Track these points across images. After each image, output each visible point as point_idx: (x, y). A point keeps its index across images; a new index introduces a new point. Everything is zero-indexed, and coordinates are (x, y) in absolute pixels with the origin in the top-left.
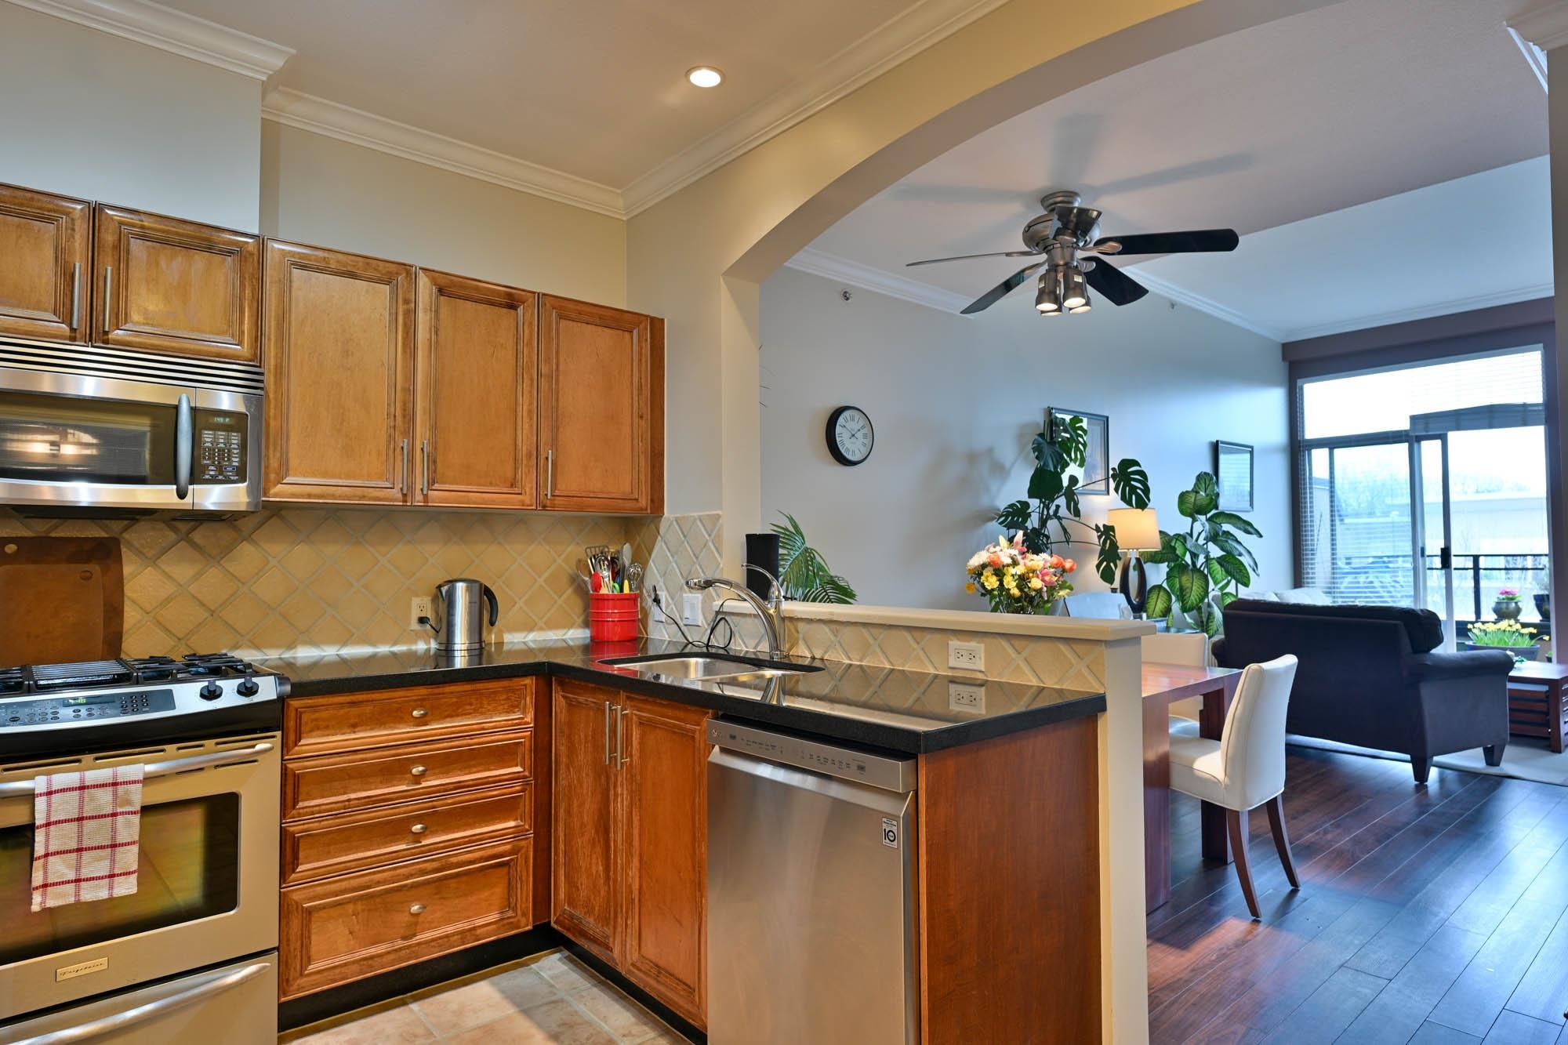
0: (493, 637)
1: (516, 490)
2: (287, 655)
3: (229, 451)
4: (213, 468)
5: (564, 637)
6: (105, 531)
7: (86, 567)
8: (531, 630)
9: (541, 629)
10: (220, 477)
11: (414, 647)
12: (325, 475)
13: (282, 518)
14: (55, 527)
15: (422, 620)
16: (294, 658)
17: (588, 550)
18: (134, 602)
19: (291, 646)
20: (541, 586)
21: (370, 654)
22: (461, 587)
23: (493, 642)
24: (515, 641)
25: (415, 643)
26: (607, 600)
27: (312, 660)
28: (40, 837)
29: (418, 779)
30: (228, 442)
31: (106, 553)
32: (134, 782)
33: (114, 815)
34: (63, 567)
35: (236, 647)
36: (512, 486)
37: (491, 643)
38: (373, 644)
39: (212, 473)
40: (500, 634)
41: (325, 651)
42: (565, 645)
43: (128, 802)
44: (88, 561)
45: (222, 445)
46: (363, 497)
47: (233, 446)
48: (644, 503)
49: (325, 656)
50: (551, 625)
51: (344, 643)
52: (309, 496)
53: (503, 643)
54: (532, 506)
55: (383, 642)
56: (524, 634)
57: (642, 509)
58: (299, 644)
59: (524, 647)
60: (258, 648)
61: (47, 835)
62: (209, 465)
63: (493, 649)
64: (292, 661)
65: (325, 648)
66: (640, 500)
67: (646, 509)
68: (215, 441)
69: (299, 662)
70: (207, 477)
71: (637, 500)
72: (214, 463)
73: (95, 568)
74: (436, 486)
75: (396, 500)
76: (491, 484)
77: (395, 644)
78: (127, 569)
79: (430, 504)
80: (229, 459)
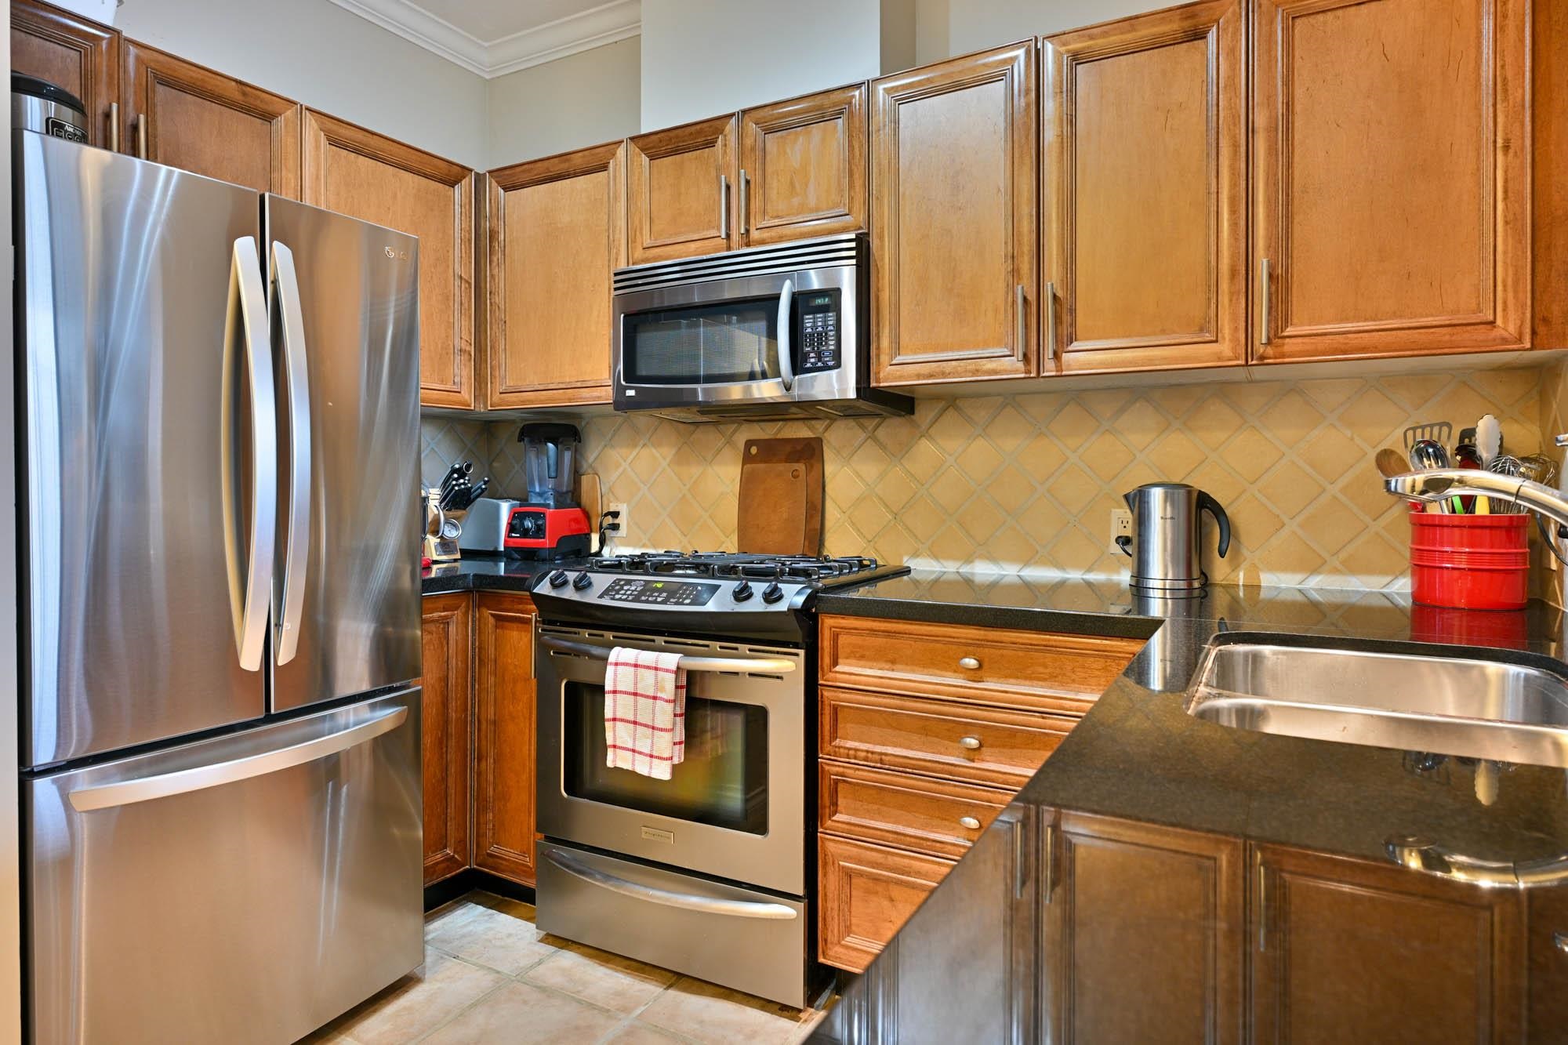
0: (1241, 575)
1: (1208, 337)
2: (965, 569)
3: (826, 334)
4: (812, 355)
5: (1385, 590)
6: (812, 431)
7: (796, 466)
8: (1315, 571)
9: (1335, 571)
10: (820, 364)
11: (1115, 577)
12: (937, 348)
13: (957, 409)
14: (779, 431)
15: (1124, 541)
16: (973, 574)
17: (1410, 434)
18: (832, 499)
19: (969, 560)
20: (1335, 497)
21: (1057, 580)
22: (1157, 496)
23: (1241, 583)
24: (1283, 585)
25: (1118, 572)
26: (1442, 526)
27: (991, 579)
28: (609, 699)
29: (972, 754)
30: (825, 325)
31: (810, 452)
32: (667, 671)
33: (655, 698)
34: (781, 467)
35: (915, 554)
36: (1201, 330)
37: (1238, 585)
38: (1060, 566)
39: (813, 360)
40: (1254, 569)
41: (1004, 570)
42: (1387, 604)
43: (663, 689)
44: (798, 461)
45: (820, 329)
46: (976, 372)
47: (830, 328)
48: (1512, 328)
49: (1005, 576)
50: (1351, 567)
51: (1027, 563)
52: (919, 376)
53: (1259, 587)
54: (1237, 358)
55: (1076, 566)
56: (1299, 577)
57: (1505, 341)
58: (976, 558)
59: (1299, 597)
60: (936, 557)
61: (615, 701)
62: (810, 352)
63: (1241, 594)
64: (969, 576)
65: (1005, 566)
66: (1499, 322)
67: (1520, 340)
68: (815, 327)
69: (978, 579)
70: (809, 365)
71: (1492, 323)
72: (813, 349)
73: (801, 467)
74: (1075, 345)
75: (1016, 371)
76: (1163, 332)
77: (1090, 570)
78: (829, 469)
79: (1064, 373)
80: (826, 343)
